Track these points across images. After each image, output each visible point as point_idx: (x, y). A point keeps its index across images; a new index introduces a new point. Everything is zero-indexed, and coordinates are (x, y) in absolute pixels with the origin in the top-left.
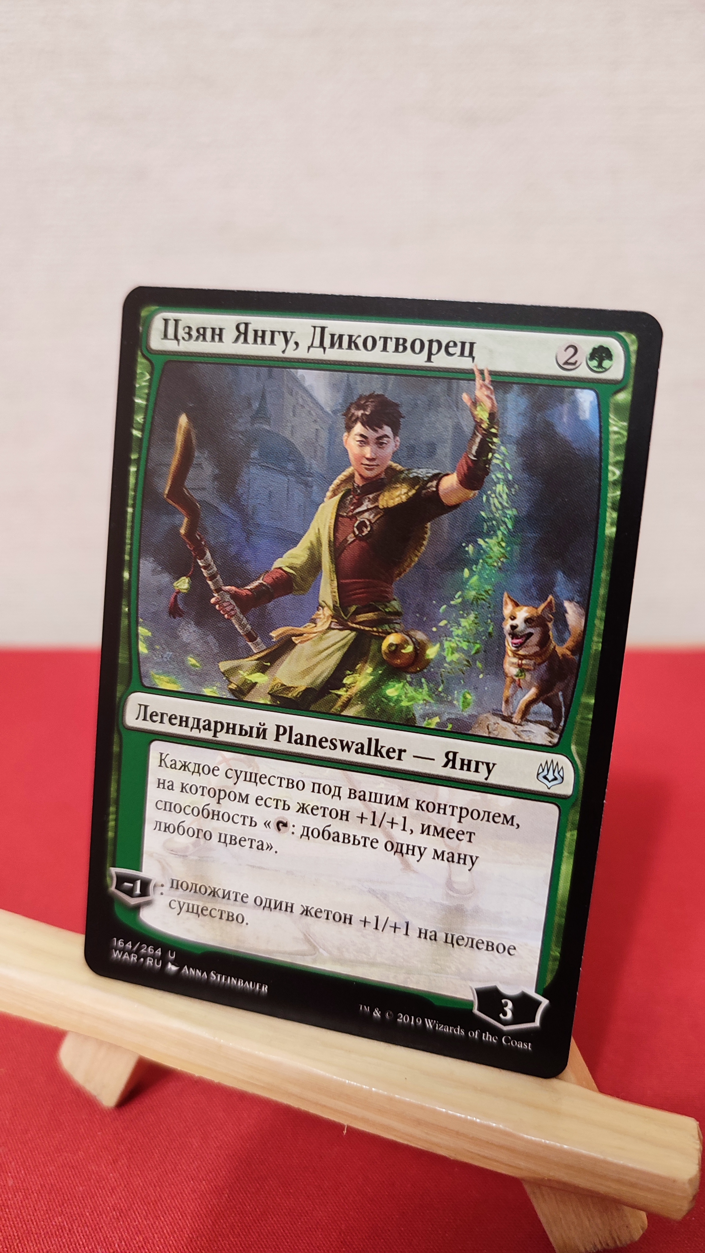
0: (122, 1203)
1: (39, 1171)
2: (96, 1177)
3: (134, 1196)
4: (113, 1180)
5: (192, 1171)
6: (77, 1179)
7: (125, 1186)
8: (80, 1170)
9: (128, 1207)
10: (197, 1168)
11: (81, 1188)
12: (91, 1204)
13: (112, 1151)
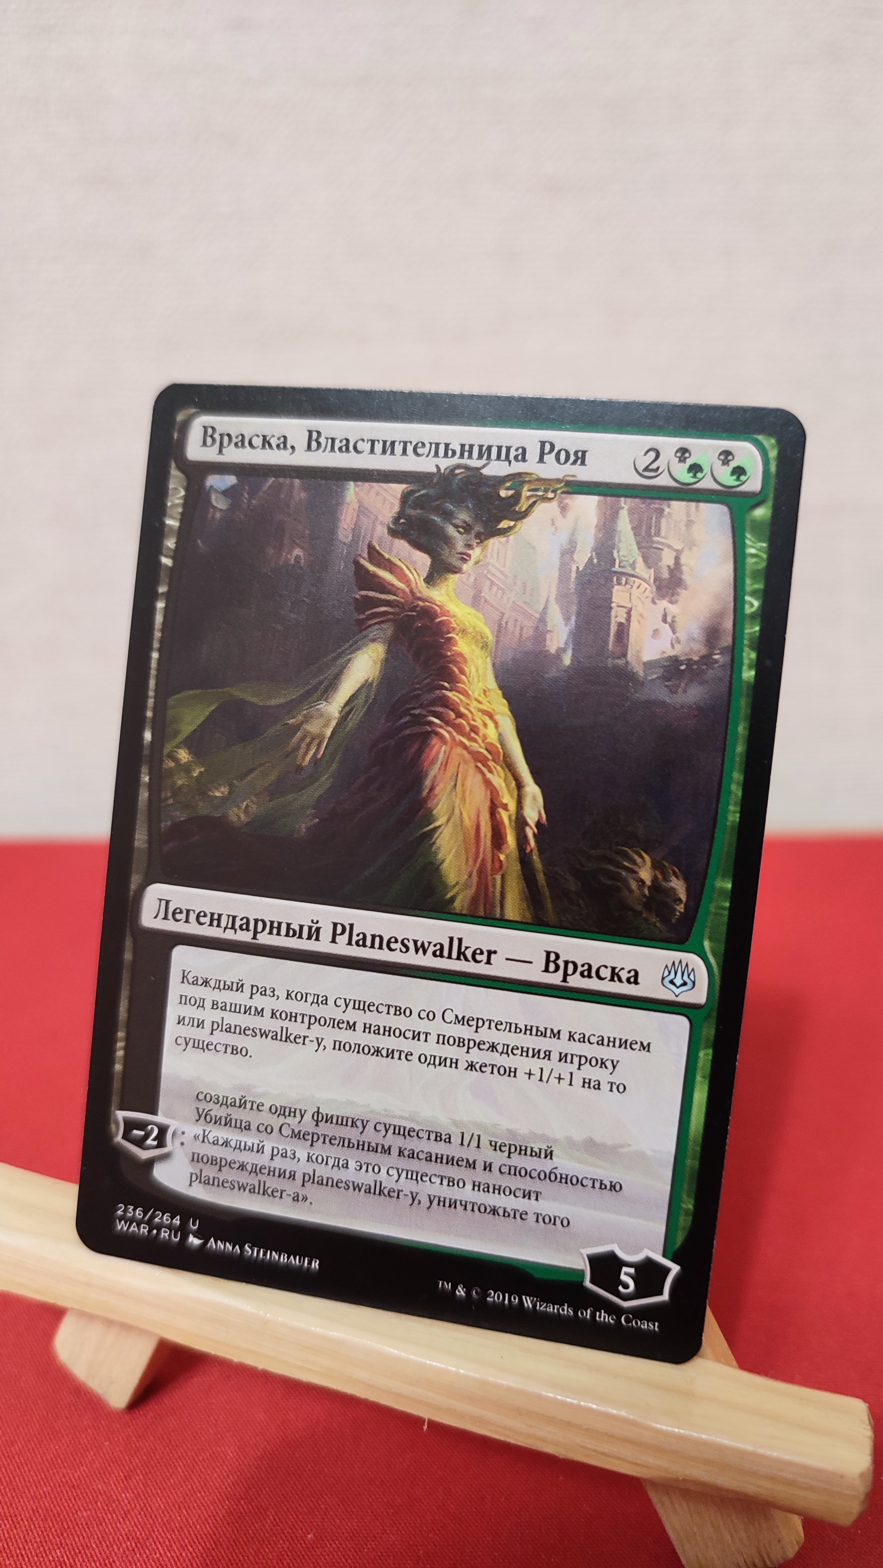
0: (139, 1530)
1: (30, 1492)
2: (103, 1499)
3: (153, 1520)
4: (126, 1501)
5: (226, 1488)
6: (79, 1502)
7: (142, 1509)
8: (83, 1491)
9: (146, 1535)
10: (233, 1485)
11: (85, 1514)
12: (98, 1533)
13: (124, 1466)
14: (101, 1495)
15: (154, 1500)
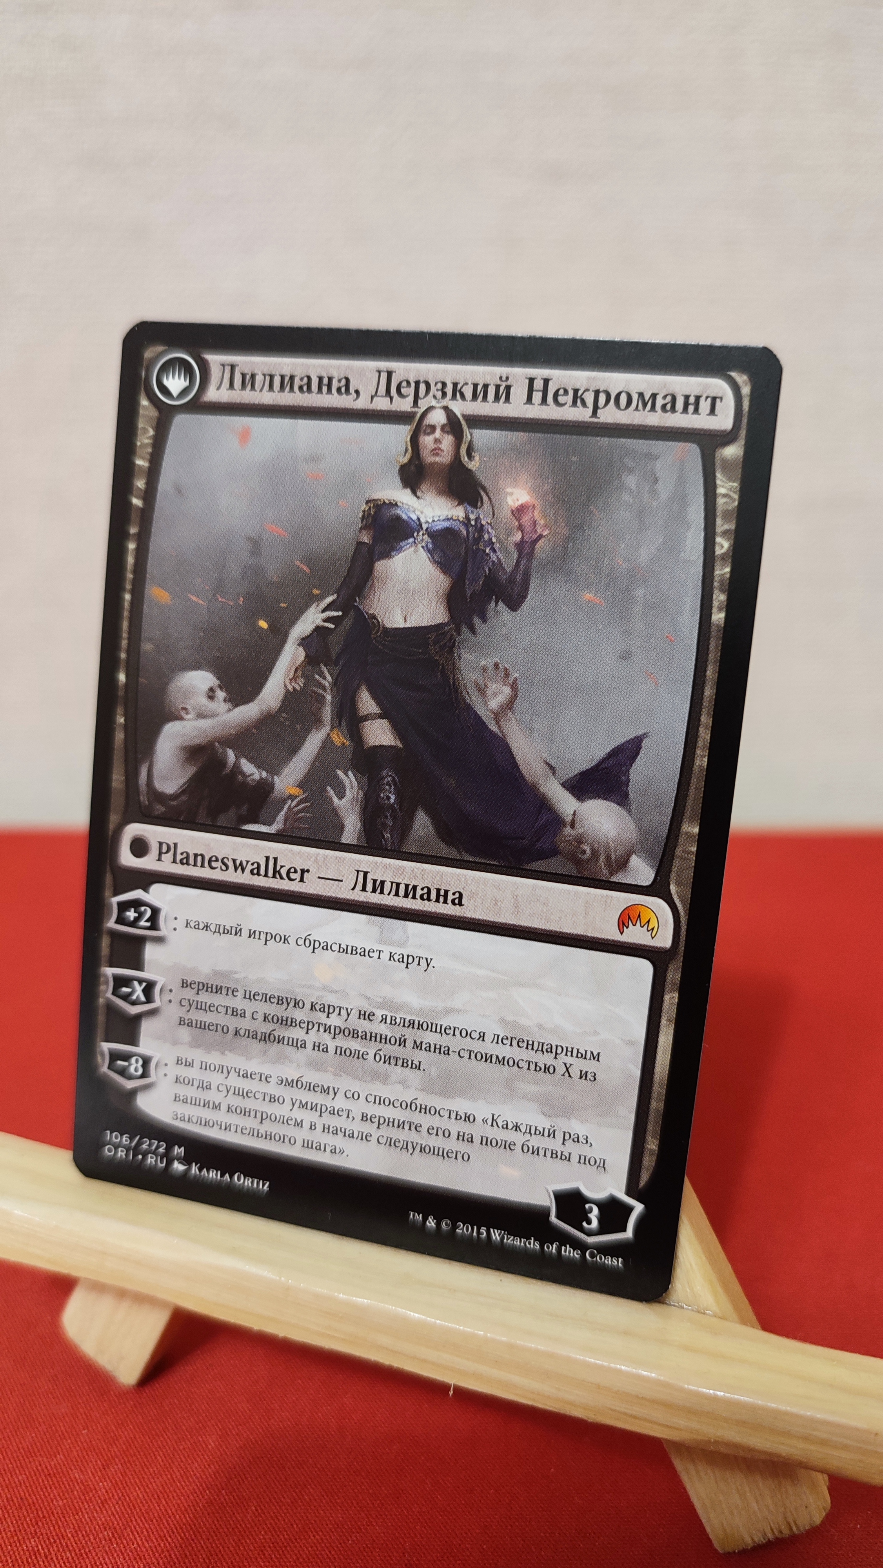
14: (78, 1484)
15: (132, 1490)
